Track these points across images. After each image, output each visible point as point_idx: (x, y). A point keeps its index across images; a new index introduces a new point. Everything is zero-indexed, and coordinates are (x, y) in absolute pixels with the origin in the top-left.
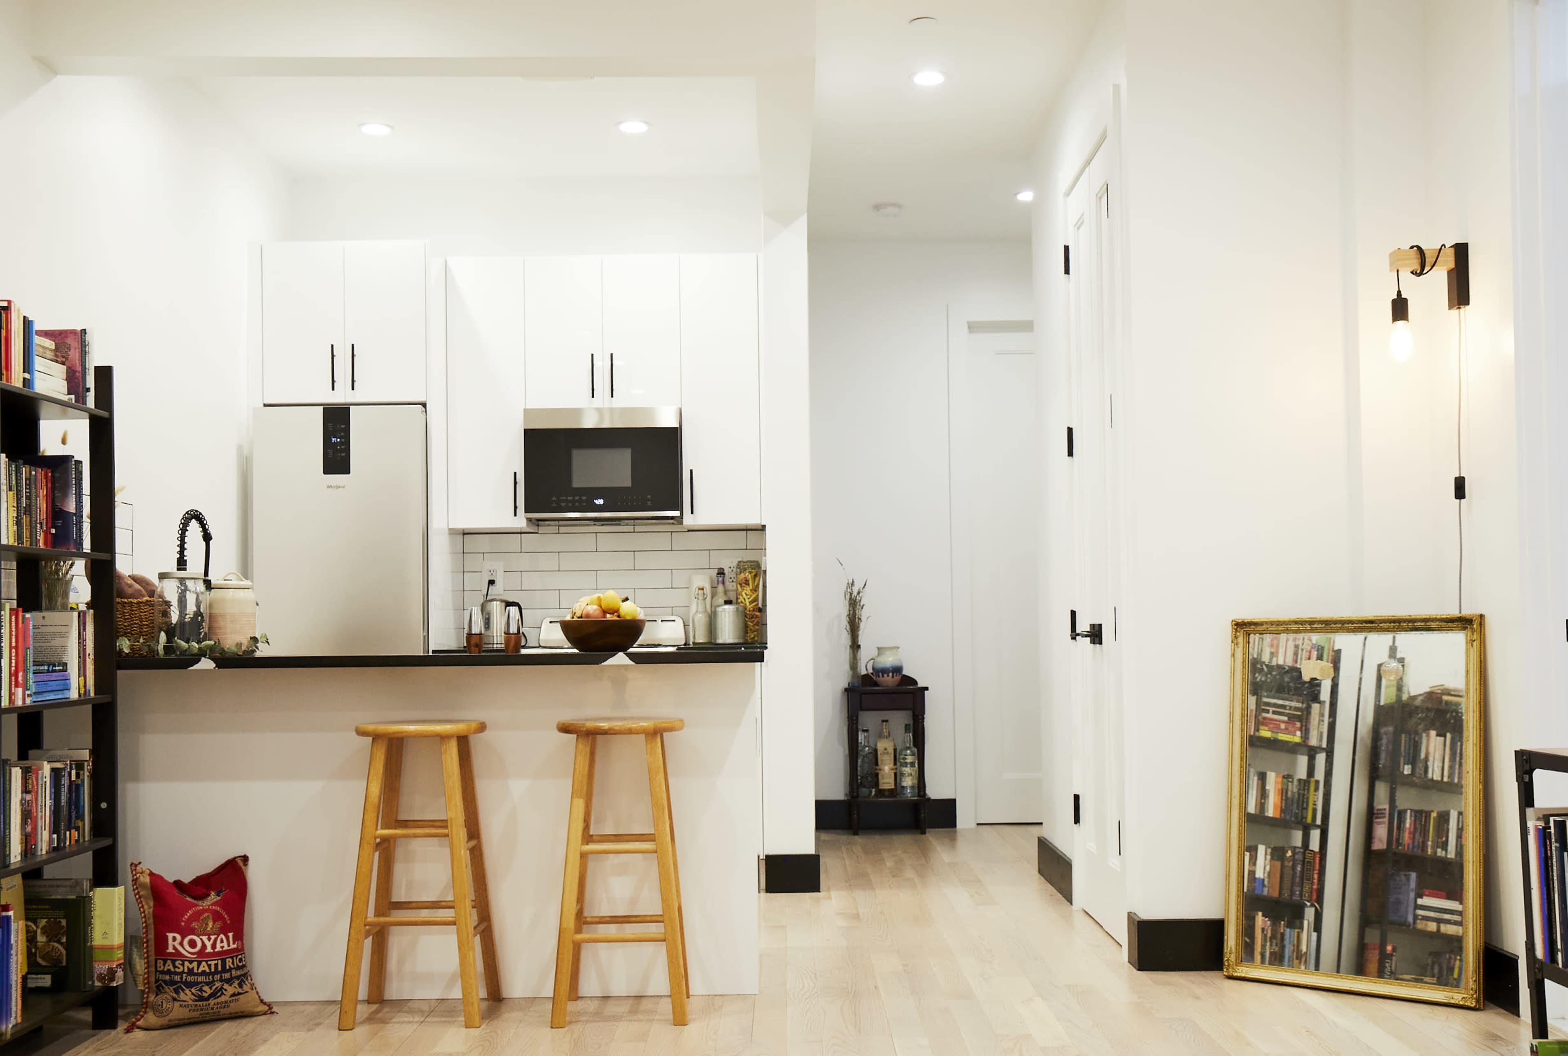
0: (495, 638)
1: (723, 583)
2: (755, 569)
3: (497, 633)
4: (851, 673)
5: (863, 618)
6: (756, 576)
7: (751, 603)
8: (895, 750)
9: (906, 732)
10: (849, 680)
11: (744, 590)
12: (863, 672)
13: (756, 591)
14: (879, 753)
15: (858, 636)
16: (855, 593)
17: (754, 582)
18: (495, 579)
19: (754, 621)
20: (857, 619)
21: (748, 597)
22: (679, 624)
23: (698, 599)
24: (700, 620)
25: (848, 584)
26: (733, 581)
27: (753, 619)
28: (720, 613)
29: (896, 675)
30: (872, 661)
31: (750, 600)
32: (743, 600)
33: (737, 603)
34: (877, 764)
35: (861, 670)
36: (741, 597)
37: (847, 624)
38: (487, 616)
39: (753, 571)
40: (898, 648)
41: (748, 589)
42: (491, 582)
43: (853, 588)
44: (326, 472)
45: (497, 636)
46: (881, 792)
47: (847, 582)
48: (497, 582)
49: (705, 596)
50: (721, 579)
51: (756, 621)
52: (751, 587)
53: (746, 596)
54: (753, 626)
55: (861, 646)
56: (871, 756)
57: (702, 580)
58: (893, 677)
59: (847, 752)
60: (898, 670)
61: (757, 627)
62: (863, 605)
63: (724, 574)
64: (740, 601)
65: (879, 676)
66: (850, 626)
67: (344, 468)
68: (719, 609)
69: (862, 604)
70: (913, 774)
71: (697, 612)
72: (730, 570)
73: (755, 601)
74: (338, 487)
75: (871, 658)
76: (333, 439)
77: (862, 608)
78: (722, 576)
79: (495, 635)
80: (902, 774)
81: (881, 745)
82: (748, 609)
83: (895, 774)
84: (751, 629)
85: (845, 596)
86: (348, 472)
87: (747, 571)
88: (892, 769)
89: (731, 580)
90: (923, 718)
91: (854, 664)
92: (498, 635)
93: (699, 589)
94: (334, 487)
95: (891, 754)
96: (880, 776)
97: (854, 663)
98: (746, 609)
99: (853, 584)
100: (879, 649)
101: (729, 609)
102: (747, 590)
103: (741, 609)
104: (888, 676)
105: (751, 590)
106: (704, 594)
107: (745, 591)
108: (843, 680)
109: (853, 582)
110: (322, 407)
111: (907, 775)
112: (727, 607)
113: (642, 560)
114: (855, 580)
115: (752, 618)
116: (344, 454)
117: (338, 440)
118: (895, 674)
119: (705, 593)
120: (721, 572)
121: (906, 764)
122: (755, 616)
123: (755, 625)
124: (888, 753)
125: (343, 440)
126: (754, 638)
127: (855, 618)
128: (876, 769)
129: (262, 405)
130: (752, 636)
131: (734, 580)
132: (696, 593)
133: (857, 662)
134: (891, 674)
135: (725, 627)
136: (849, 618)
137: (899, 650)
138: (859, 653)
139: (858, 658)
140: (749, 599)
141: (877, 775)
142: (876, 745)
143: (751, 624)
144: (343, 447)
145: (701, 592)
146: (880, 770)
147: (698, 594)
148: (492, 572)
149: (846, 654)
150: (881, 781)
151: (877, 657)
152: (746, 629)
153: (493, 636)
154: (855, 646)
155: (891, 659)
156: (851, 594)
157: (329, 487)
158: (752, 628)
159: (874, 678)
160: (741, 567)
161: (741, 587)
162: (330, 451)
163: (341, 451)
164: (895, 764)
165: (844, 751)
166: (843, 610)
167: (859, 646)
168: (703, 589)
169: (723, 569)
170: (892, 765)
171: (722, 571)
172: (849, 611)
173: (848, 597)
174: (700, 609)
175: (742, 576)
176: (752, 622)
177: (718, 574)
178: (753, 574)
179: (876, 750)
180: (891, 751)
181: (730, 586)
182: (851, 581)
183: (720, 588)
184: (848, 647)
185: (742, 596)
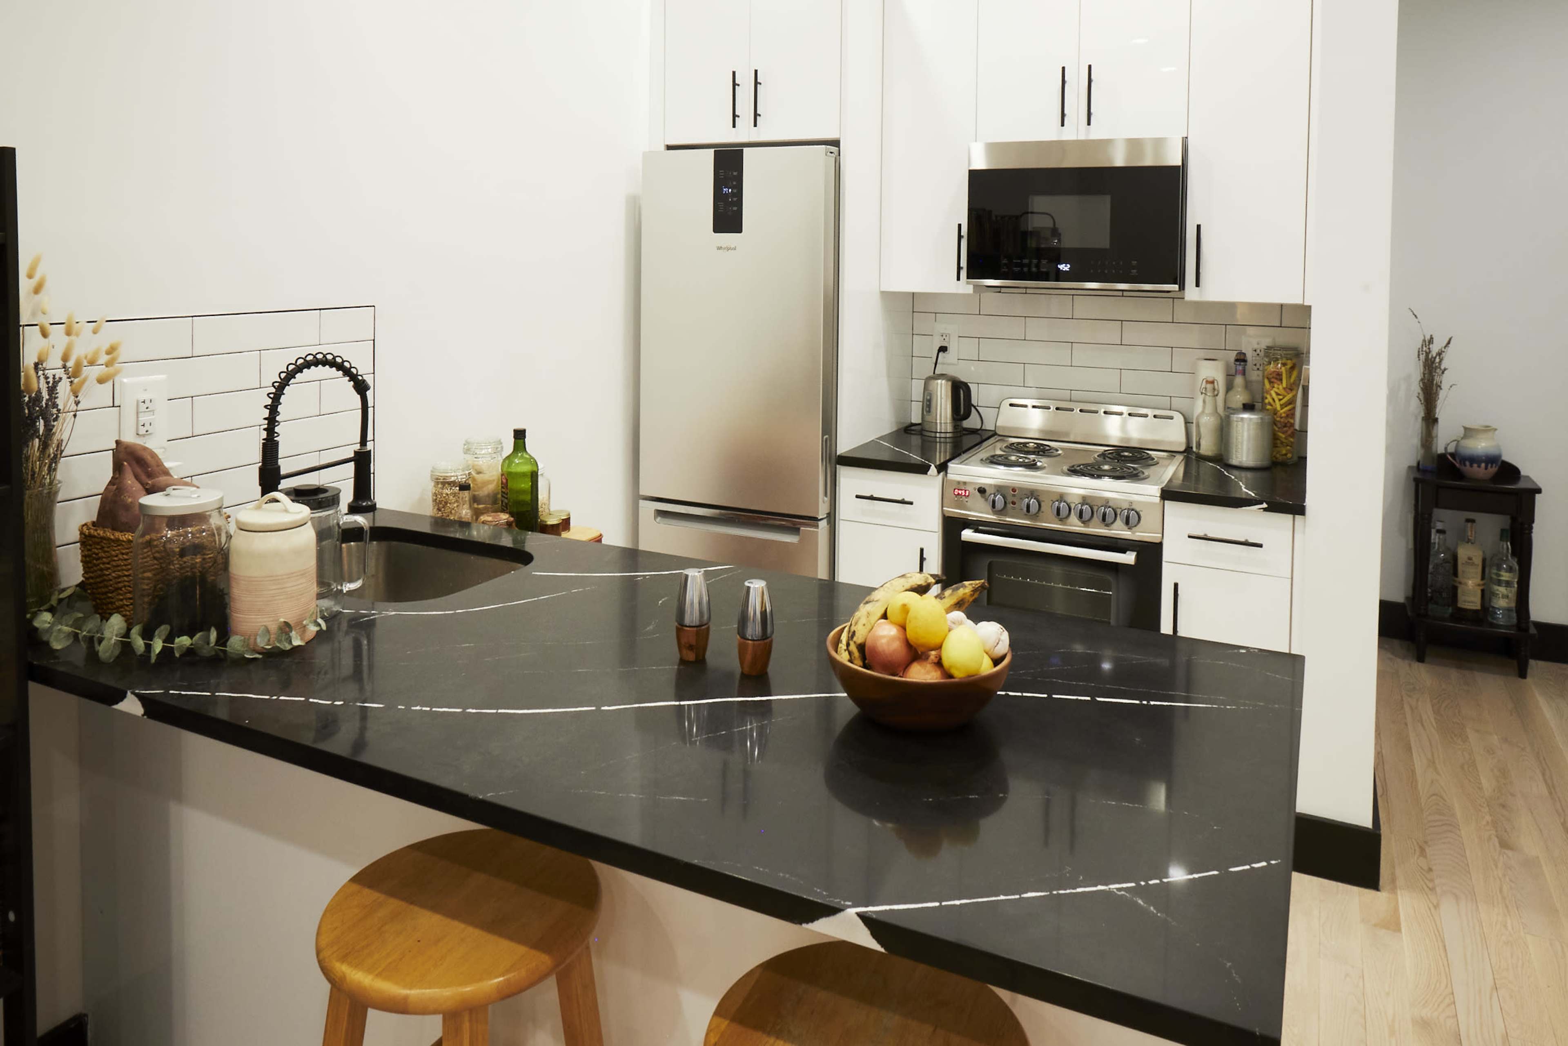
0: (939, 425)
1: (1244, 373)
2: (1291, 359)
3: (941, 420)
4: (1421, 452)
5: (1445, 385)
6: (1293, 368)
7: (1282, 406)
8: (1484, 561)
9: (1501, 539)
10: (1419, 458)
11: (1274, 387)
12: (1441, 450)
13: (1291, 390)
14: (1460, 562)
15: (1435, 407)
16: (1434, 353)
17: (1290, 377)
18: (948, 345)
19: (1287, 431)
20: (1434, 387)
21: (1281, 397)
22: (1179, 419)
23: (1206, 394)
24: (1207, 423)
25: (1424, 341)
26: (1258, 369)
27: (1285, 429)
28: (1235, 424)
29: (1491, 467)
30: (1456, 442)
31: (1283, 402)
32: (1271, 401)
33: (1263, 409)
34: (1455, 574)
35: (1437, 449)
36: (1268, 396)
37: (1420, 391)
38: (928, 398)
39: (1289, 362)
40: (1496, 430)
41: (1281, 387)
42: (943, 349)
43: (1431, 346)
44: (716, 230)
45: (941, 423)
46: (1461, 615)
47: (1423, 338)
48: (950, 349)
49: (1216, 393)
50: (1240, 368)
51: (1289, 432)
52: (1284, 385)
53: (1275, 396)
54: (1286, 438)
55: (1439, 420)
56: (1448, 566)
57: (1214, 371)
58: (1486, 468)
59: (1411, 545)
60: (1492, 460)
61: (1292, 440)
62: (1445, 369)
63: (1245, 361)
64: (1267, 401)
65: (1465, 465)
66: (1424, 393)
67: (736, 227)
68: (1235, 417)
69: (1442, 368)
70: (1510, 595)
71: (1203, 412)
72: (1255, 354)
73: (1290, 404)
74: (728, 249)
75: (1454, 439)
76: (725, 190)
77: (1443, 373)
78: (1242, 363)
79: (938, 421)
80: (1494, 594)
81: (1463, 553)
82: (1279, 414)
83: (1483, 591)
84: (1282, 443)
85: (1419, 355)
86: (740, 230)
87: (1280, 362)
88: (1479, 585)
89: (1255, 368)
90: (1531, 528)
91: (1428, 439)
92: (943, 422)
93: (1207, 382)
94: (725, 248)
95: (1478, 565)
96: (1460, 591)
97: (1427, 441)
98: (1275, 414)
99: (1431, 341)
100: (1466, 429)
101: (1251, 419)
102: (1278, 388)
103: (1268, 418)
104: (1479, 466)
105: (1284, 389)
106: (1214, 389)
107: (1275, 389)
108: (1411, 454)
109: (1432, 338)
110: (712, 150)
111: (1500, 596)
112: (1246, 416)
113: (1132, 334)
114: (1433, 336)
115: (1285, 426)
116: (735, 208)
117: (730, 190)
118: (1490, 465)
119: (1216, 387)
120: (1241, 359)
121: (1499, 583)
122: (1288, 425)
123: (1290, 436)
124: (1473, 564)
125: (735, 191)
126: (1286, 455)
127: (1433, 384)
128: (1455, 581)
129: (663, 148)
130: (1284, 452)
131: (1261, 368)
132: (1203, 386)
133: (1432, 441)
134: (1483, 465)
135: (1242, 443)
136: (1424, 383)
137: (1497, 432)
138: (1435, 427)
139: (1434, 434)
140: (1280, 400)
141: (1455, 589)
142: (1456, 548)
143: (1284, 436)
144: (735, 199)
145: (1209, 386)
146: (1460, 583)
147: (1206, 388)
148: (944, 337)
149: (1416, 426)
150: (1461, 598)
151: (1462, 438)
152: (1274, 441)
153: (936, 423)
154: (1430, 419)
155: (1483, 444)
156: (1427, 354)
157: (719, 248)
158: (1284, 440)
159: (1457, 465)
160: (1271, 353)
161: (1270, 382)
162: (721, 204)
163: (733, 204)
164: (1483, 578)
165: (1407, 543)
166: (1415, 371)
167: (1436, 420)
168: (1212, 382)
169: (1244, 354)
170: (1478, 580)
171: (1242, 357)
172: (1424, 374)
173: (1422, 357)
174: (1207, 411)
175: (1271, 368)
176: (1283, 433)
177: (1237, 360)
178: (1288, 367)
179: (1455, 558)
180: (1478, 561)
181: (1255, 375)
182: (1428, 337)
183: (1239, 380)
184: (1420, 420)
185: (1271, 395)
